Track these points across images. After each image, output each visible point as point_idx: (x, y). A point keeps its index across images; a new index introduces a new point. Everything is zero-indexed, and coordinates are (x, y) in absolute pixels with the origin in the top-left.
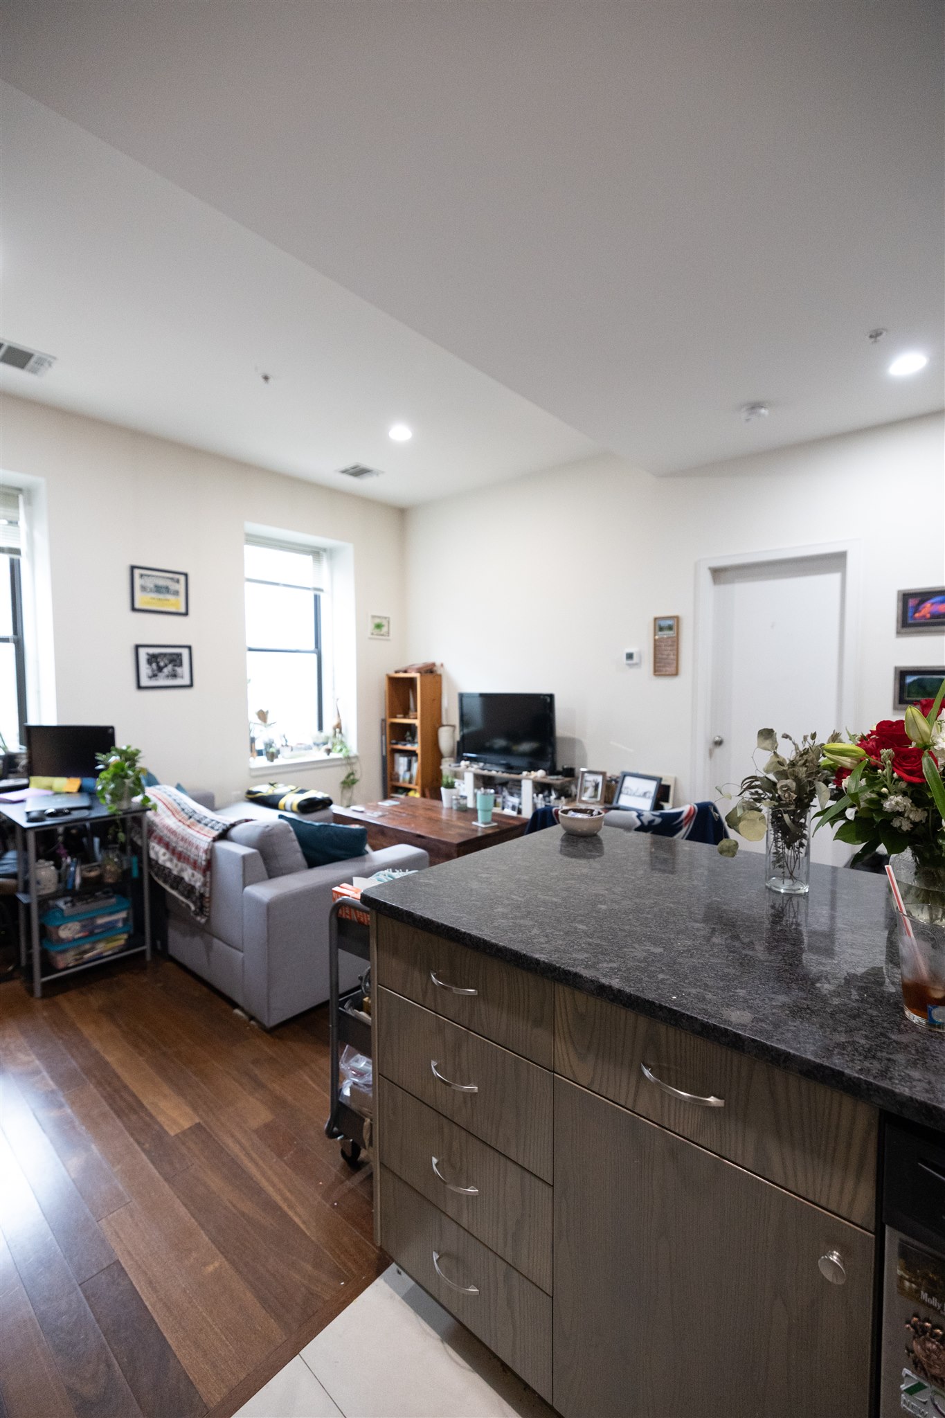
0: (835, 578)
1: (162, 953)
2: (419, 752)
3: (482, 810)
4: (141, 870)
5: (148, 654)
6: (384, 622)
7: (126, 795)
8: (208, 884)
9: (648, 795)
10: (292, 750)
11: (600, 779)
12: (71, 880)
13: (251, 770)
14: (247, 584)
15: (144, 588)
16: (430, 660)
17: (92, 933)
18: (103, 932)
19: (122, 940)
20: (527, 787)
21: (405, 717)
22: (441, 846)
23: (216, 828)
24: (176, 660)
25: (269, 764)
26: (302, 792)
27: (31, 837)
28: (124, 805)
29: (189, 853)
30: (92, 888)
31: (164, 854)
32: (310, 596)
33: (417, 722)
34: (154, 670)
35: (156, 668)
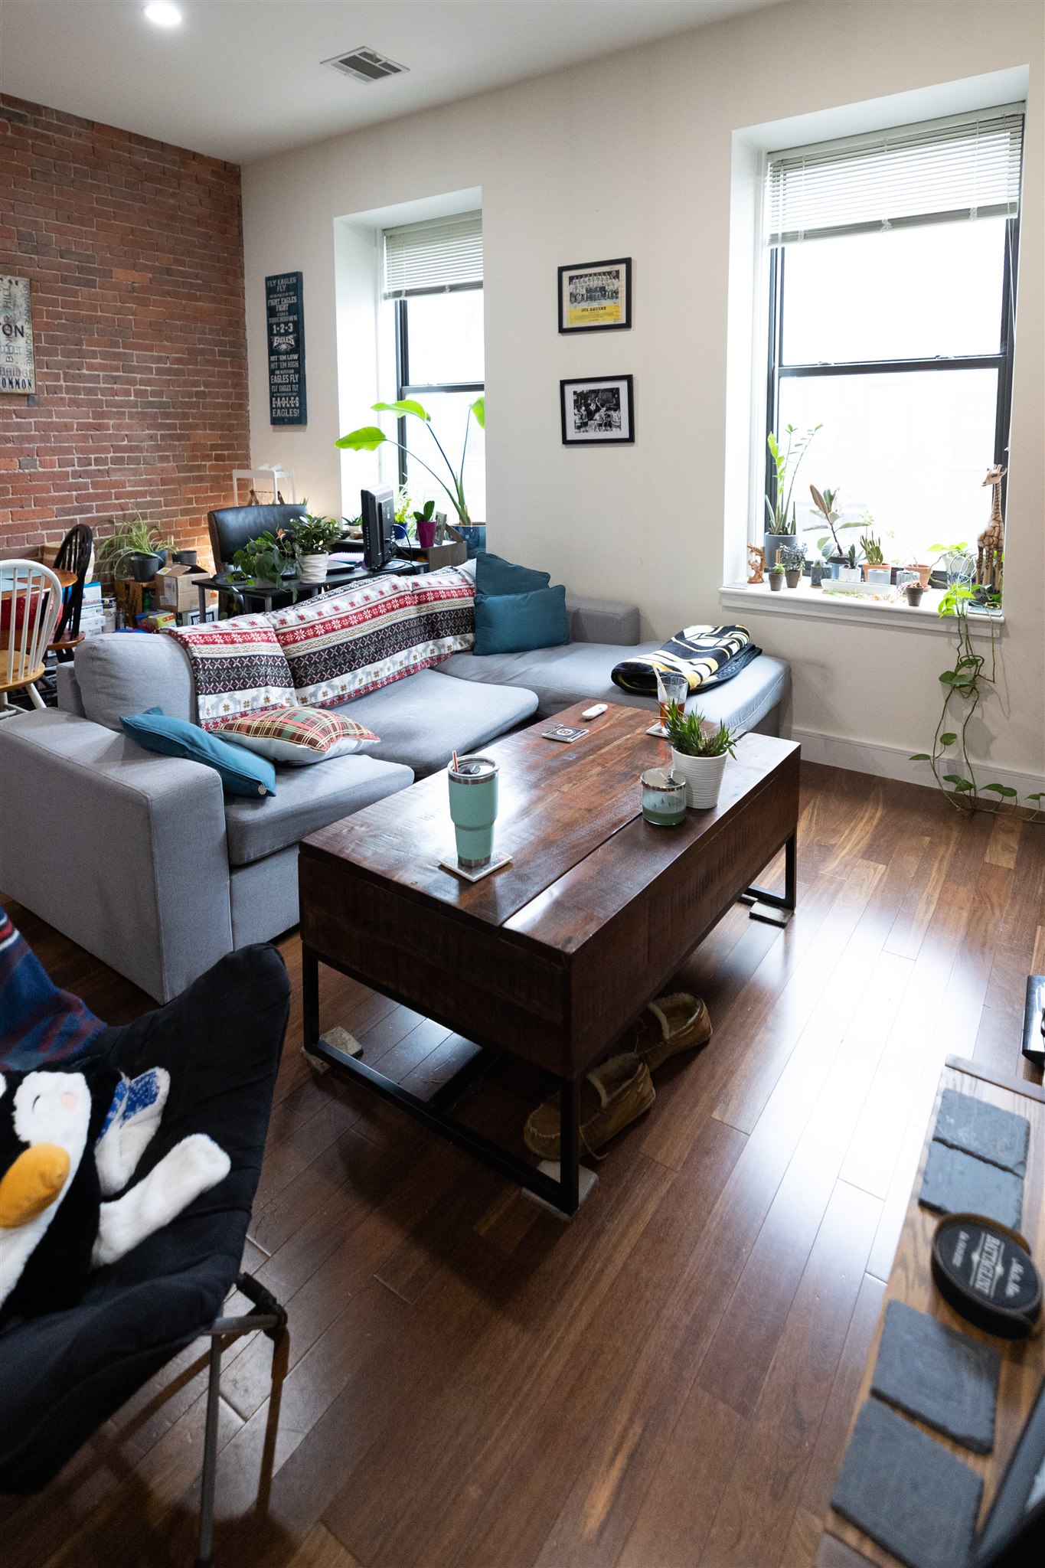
5: (575, 393)
15: (573, 297)
24: (612, 400)
34: (583, 417)
35: (584, 413)
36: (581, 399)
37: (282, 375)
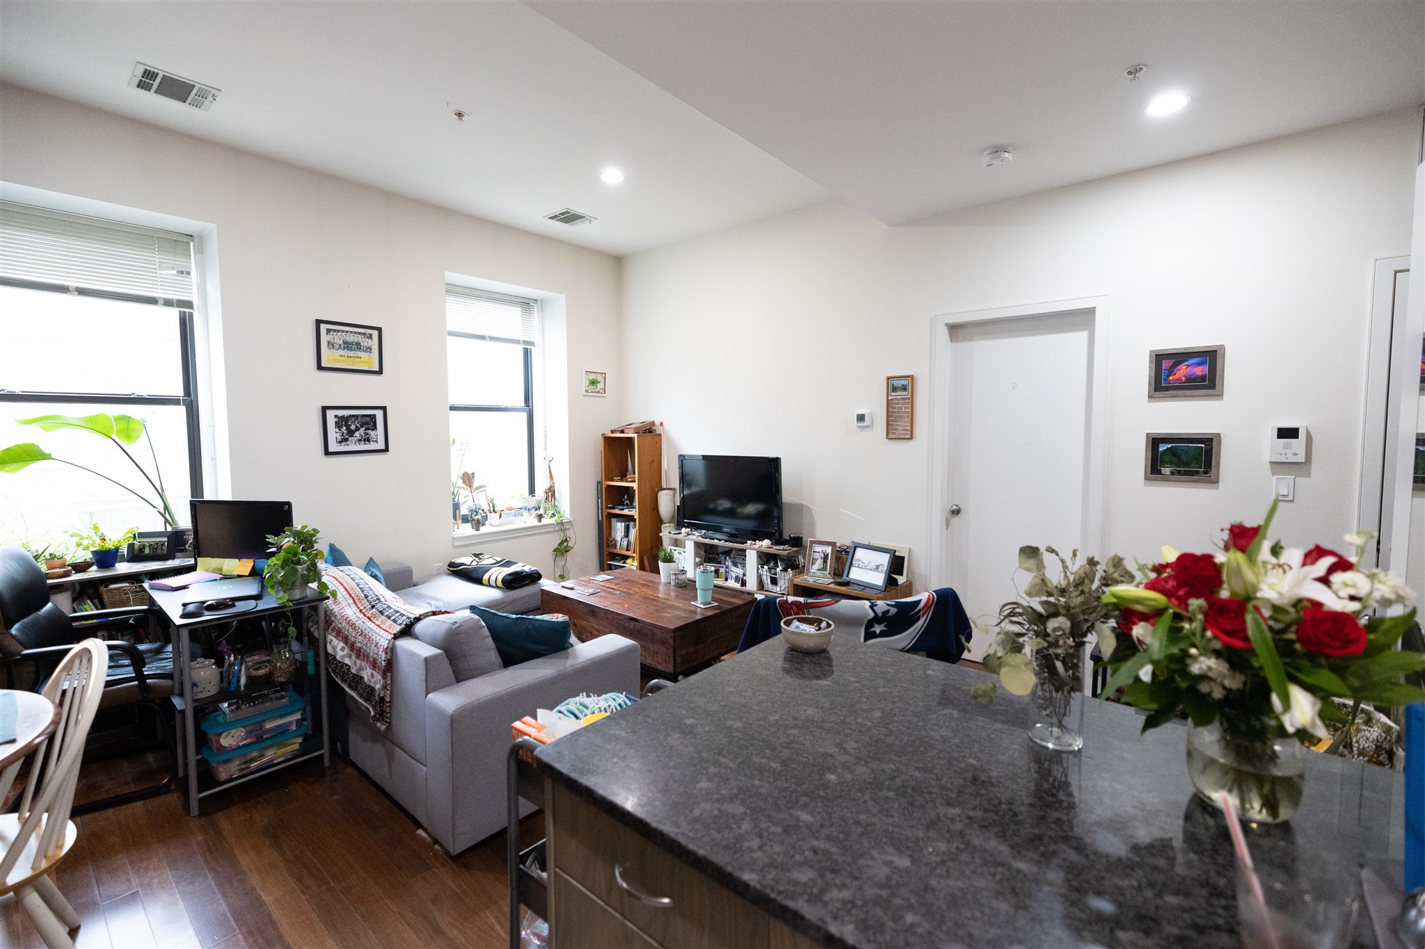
0: (1083, 336)
1: (342, 755)
2: (636, 517)
3: (700, 589)
4: (317, 664)
5: (336, 416)
6: (600, 378)
7: (299, 582)
8: (389, 687)
9: (880, 568)
10: (500, 517)
11: (829, 550)
12: (234, 680)
13: (454, 538)
14: (449, 339)
15: (331, 345)
16: (649, 419)
17: (260, 739)
18: (272, 737)
19: (295, 744)
20: (752, 557)
21: (622, 480)
22: (657, 631)
23: (399, 622)
24: (370, 422)
25: (474, 532)
26: (508, 564)
27: (185, 634)
28: (297, 594)
29: (368, 650)
30: (260, 687)
31: (342, 649)
32: (519, 350)
33: (635, 485)
34: (345, 434)
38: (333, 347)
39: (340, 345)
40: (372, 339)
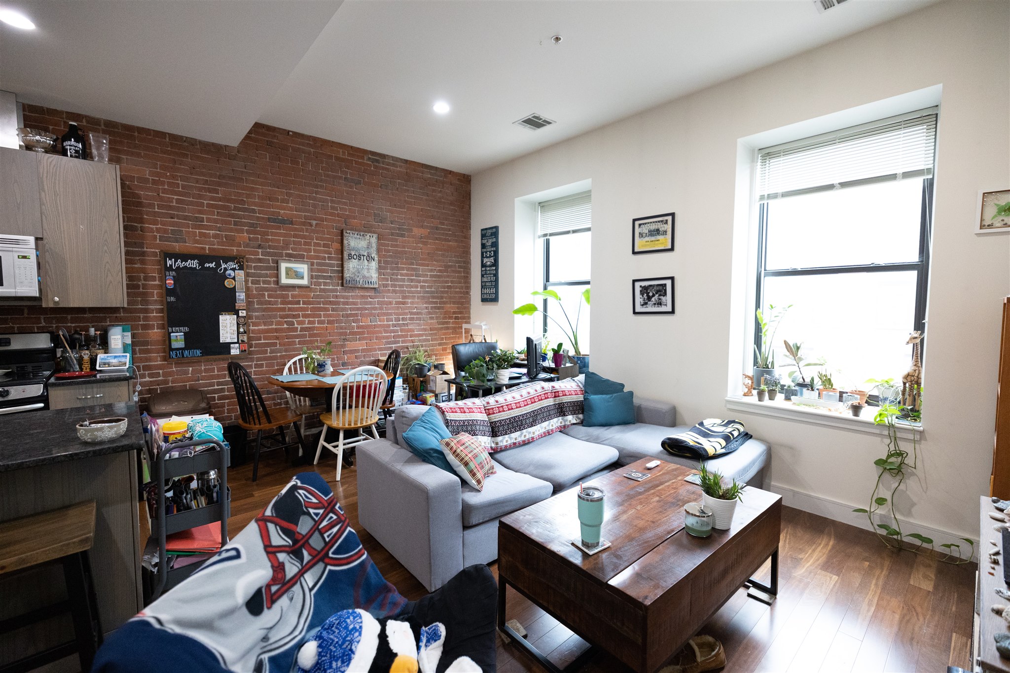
5: (641, 286)
24: (662, 290)
32: (914, 184)
34: (645, 299)
35: (646, 298)
36: (645, 290)
37: (487, 277)
38: (642, 236)
39: (646, 234)
40: (667, 224)
